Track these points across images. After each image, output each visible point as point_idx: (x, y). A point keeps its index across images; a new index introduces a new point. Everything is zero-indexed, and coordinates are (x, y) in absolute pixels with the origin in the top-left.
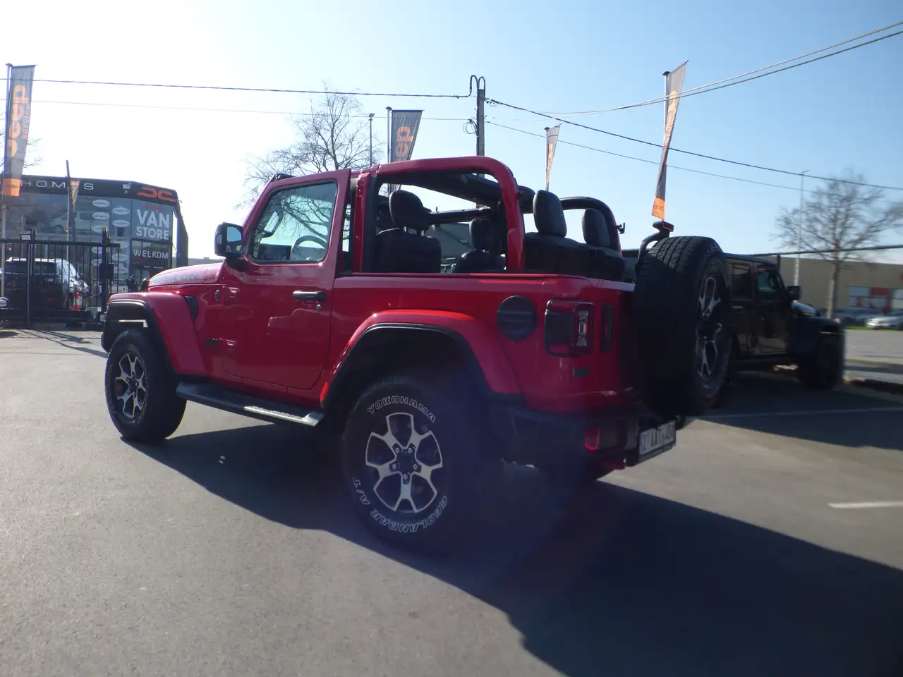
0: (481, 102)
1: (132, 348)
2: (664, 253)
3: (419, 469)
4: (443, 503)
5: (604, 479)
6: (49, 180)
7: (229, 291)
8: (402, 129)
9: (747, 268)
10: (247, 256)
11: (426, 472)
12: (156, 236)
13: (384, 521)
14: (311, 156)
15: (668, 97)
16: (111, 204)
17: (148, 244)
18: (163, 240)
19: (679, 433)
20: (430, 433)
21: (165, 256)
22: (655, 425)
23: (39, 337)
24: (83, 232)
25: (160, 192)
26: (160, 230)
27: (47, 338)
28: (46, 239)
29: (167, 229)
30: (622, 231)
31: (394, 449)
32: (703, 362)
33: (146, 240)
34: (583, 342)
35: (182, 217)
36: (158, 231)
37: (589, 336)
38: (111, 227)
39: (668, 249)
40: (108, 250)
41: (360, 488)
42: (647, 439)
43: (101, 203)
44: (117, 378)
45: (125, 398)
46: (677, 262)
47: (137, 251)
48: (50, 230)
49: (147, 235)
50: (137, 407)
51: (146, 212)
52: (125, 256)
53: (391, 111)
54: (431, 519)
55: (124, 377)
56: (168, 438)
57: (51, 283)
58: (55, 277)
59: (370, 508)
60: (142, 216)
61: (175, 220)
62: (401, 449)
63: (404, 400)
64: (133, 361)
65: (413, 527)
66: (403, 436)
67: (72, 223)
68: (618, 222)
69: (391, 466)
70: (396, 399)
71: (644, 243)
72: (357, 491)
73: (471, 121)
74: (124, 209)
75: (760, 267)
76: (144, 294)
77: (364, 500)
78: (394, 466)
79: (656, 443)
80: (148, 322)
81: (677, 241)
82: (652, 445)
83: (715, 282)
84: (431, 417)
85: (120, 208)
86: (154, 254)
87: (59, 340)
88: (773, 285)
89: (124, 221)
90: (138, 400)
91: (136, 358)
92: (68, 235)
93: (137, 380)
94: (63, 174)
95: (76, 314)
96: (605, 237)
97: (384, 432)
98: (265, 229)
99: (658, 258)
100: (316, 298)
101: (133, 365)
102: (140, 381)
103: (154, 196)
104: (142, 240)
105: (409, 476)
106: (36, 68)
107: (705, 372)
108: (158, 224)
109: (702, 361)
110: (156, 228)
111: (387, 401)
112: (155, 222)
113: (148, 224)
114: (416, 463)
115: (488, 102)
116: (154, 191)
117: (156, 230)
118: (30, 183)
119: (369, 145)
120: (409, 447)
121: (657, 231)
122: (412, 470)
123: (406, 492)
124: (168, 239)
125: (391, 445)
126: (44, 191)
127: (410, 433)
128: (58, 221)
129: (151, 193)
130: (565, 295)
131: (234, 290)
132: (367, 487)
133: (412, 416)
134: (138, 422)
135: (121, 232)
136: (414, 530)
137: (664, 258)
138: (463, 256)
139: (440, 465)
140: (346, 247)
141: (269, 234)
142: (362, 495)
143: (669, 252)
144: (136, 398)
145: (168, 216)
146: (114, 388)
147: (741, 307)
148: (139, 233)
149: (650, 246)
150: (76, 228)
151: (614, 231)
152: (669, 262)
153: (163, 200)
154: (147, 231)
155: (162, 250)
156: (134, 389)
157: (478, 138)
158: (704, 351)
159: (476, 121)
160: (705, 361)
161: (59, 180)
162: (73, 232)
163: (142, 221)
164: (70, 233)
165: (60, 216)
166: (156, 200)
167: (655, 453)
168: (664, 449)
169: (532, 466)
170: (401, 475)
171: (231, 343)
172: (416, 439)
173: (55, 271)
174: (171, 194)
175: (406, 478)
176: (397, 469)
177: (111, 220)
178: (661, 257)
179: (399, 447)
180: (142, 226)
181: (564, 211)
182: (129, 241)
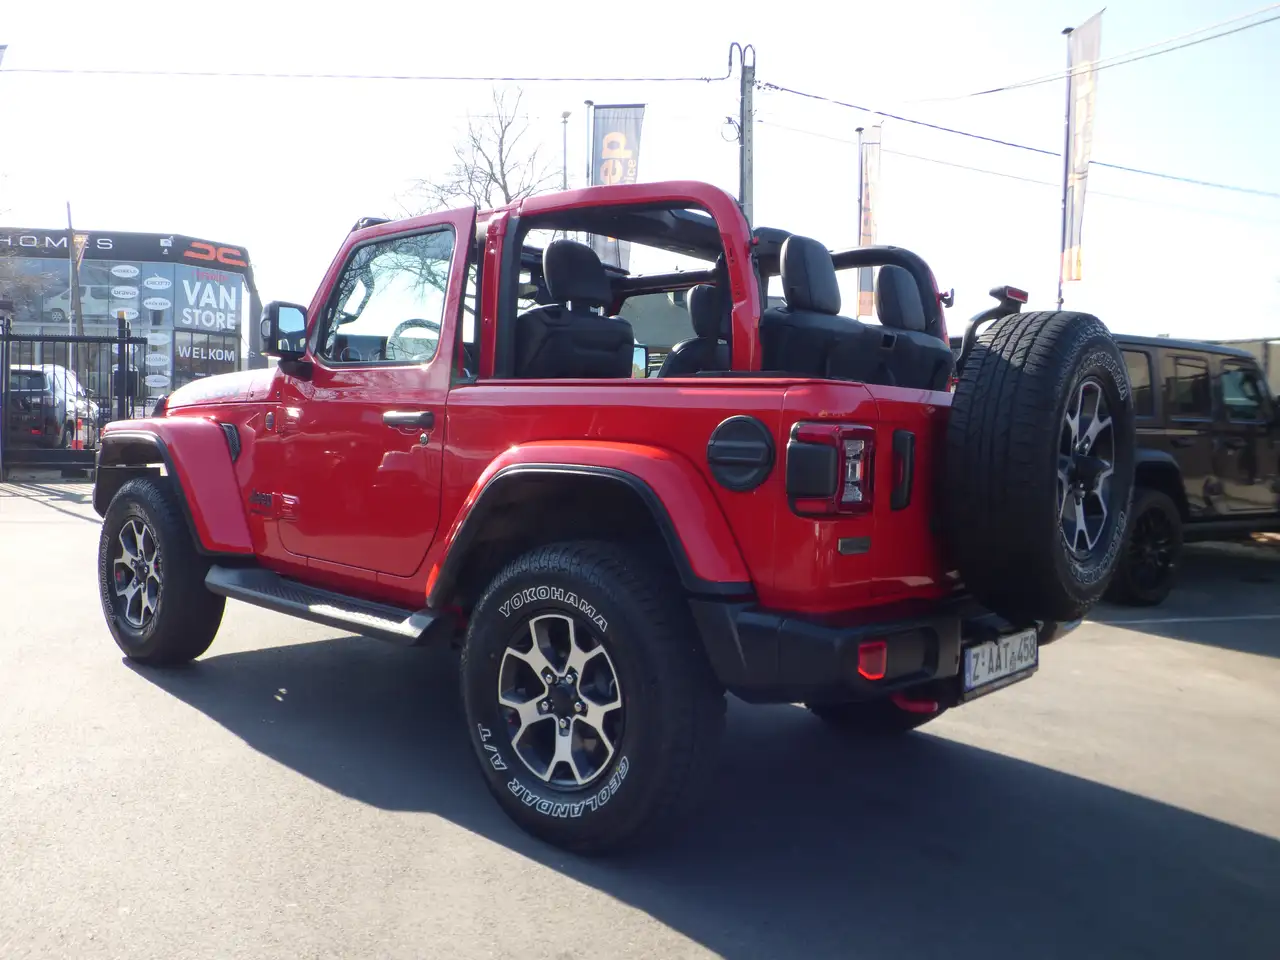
0: (747, 89)
1: (137, 510)
2: (1004, 339)
3: (584, 712)
4: (622, 769)
5: (925, 728)
6: (41, 234)
7: (284, 414)
8: (611, 137)
9: (1203, 364)
10: (314, 356)
11: (595, 715)
12: (215, 323)
13: (529, 798)
14: (465, 186)
15: (1070, 72)
16: (141, 271)
17: (202, 338)
18: (226, 329)
19: (1045, 650)
20: (600, 649)
21: (230, 356)
22: (994, 636)
23: (15, 495)
24: (97, 319)
25: (222, 251)
26: (221, 314)
27: (27, 496)
28: (37, 332)
29: (232, 312)
30: (949, 303)
31: (545, 677)
32: (1078, 529)
33: (198, 331)
34: (855, 495)
35: (256, 291)
36: (219, 314)
37: (866, 484)
38: (141, 310)
39: (1011, 333)
40: (130, 348)
41: (489, 741)
42: (981, 662)
43: (125, 270)
44: (117, 561)
45: (130, 593)
46: (1026, 356)
47: (185, 348)
48: (44, 317)
49: (200, 321)
50: (147, 609)
51: (198, 285)
52: (163, 356)
53: (592, 108)
54: (603, 796)
55: (127, 558)
56: (199, 659)
57: (36, 404)
58: (43, 394)
59: (506, 776)
60: (192, 292)
61: (246, 296)
62: (554, 677)
63: (557, 594)
64: (140, 532)
65: (576, 809)
66: (557, 653)
67: (77, 306)
68: (942, 288)
69: (539, 704)
70: (542, 593)
71: (972, 323)
72: (485, 746)
73: (730, 120)
74: (161, 279)
75: (1224, 362)
76: (159, 421)
77: (497, 762)
78: (545, 706)
79: (999, 667)
80: (167, 467)
81: (1028, 320)
82: (991, 670)
83: (1100, 389)
84: (601, 622)
85: (158, 279)
86: (211, 354)
87: (46, 498)
88: (1250, 393)
89: (163, 300)
90: (150, 596)
91: (145, 526)
92: (70, 324)
93: (148, 563)
94: (62, 226)
95: (76, 455)
96: (915, 313)
97: (526, 647)
98: (345, 310)
99: (994, 349)
100: (420, 424)
101: (140, 539)
102: (151, 564)
103: (210, 257)
104: (191, 331)
105: (568, 722)
106: (6, 52)
107: (1082, 544)
108: (218, 305)
109: (1074, 524)
110: (214, 311)
111: (531, 594)
112: (212, 301)
113: (202, 304)
114: (580, 700)
115: (759, 88)
116: (210, 248)
117: (215, 314)
118: (9, 241)
119: (562, 165)
120: (568, 673)
121: (996, 303)
122: (573, 712)
123: (564, 748)
124: (234, 328)
125: (538, 669)
126: (32, 253)
127: (568, 650)
128: (56, 302)
129: (207, 252)
130: (822, 414)
131: (293, 412)
132: (502, 740)
133: (570, 621)
134: (147, 634)
135: (157, 317)
136: (577, 814)
137: (1002, 350)
138: (676, 348)
139: (617, 704)
140: (468, 336)
141: (350, 319)
142: (495, 753)
143: (1013, 339)
144: (146, 593)
145: (233, 290)
146: (113, 577)
147: (1194, 432)
148: (187, 319)
149: (981, 330)
150: (84, 312)
151: (933, 302)
152: (1011, 357)
153: (224, 264)
154: (200, 315)
155: (225, 347)
156: (143, 577)
157: (742, 149)
158: (1080, 509)
159: (738, 121)
160: (1081, 525)
161: (56, 235)
162: (78, 318)
163: (192, 300)
164: (74, 321)
165: (58, 293)
166: (216, 265)
167: (997, 684)
168: (1013, 678)
169: (802, 705)
170: (556, 719)
171: (289, 500)
172: (578, 659)
173: (42, 384)
174: (238, 254)
175: (564, 725)
176: (549, 711)
177: (141, 299)
178: (999, 347)
179: (552, 673)
180: (191, 307)
181: (836, 272)
182: (170, 333)
